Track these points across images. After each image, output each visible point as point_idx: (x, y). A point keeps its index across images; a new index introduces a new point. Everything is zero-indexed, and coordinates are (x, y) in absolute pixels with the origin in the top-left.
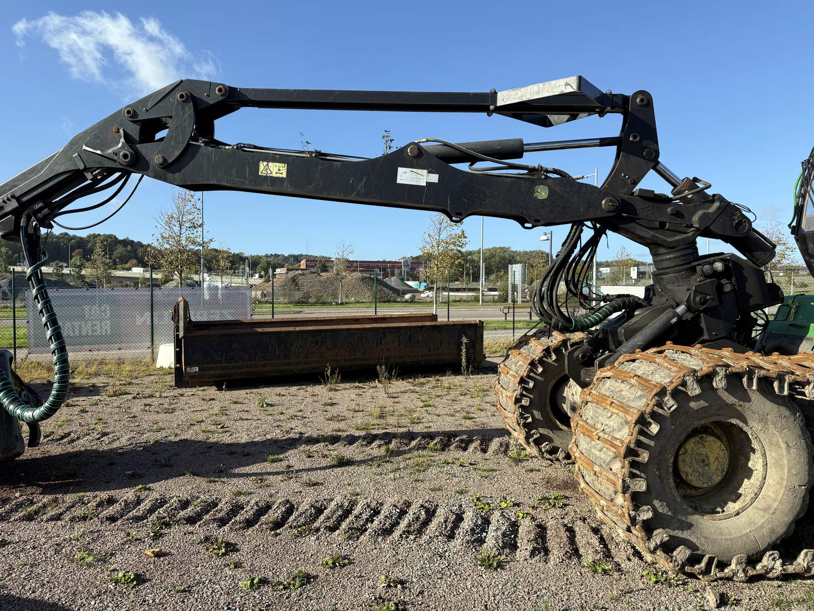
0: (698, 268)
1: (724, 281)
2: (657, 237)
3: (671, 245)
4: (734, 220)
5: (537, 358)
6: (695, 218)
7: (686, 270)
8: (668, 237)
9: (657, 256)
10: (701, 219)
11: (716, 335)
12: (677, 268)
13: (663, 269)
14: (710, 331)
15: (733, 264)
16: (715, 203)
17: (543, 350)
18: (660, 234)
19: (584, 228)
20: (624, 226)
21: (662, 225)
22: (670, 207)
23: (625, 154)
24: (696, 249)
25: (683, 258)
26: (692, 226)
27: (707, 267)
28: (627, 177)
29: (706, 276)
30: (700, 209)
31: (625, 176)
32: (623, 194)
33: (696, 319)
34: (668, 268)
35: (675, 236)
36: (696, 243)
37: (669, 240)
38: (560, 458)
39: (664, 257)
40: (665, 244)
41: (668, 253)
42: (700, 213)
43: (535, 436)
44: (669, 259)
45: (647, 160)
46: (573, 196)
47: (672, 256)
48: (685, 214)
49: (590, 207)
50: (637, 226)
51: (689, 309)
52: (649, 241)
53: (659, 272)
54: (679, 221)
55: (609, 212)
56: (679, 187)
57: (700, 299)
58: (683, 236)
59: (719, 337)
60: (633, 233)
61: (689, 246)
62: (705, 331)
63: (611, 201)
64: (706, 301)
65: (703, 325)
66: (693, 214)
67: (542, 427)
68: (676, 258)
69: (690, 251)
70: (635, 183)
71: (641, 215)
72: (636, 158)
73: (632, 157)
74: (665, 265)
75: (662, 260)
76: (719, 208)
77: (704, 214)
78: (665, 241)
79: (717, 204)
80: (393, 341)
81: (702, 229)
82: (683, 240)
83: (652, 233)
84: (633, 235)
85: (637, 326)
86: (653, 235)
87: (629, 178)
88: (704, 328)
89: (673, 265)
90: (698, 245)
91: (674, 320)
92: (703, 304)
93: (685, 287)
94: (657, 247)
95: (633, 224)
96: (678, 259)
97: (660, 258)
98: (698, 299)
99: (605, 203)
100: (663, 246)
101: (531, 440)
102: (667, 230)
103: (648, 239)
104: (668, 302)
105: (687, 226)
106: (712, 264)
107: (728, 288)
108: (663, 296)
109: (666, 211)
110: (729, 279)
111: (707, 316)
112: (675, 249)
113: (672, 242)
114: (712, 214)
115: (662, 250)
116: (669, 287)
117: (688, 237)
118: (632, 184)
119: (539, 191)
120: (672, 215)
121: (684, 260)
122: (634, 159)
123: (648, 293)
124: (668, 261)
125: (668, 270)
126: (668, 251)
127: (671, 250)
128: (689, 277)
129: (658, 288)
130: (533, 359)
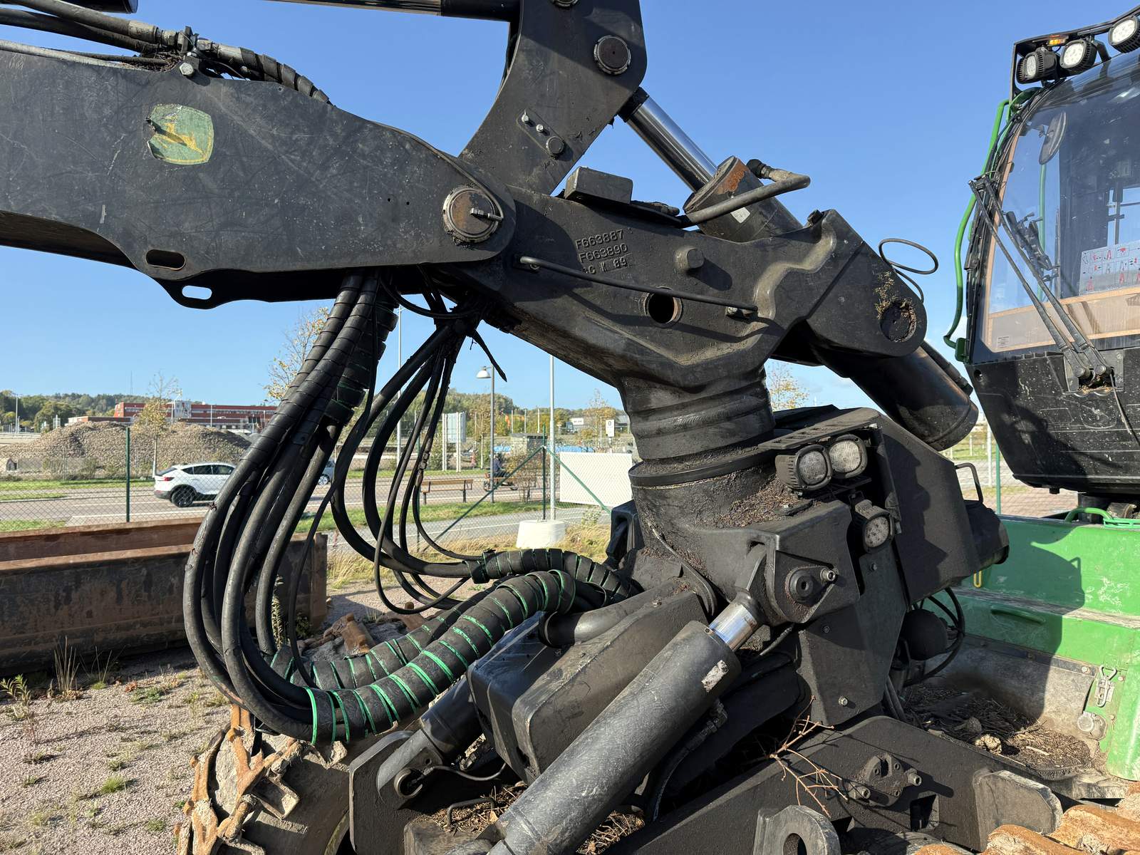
0: (782, 462)
1: (865, 508)
2: (643, 350)
3: (690, 381)
4: (877, 299)
5: (277, 765)
6: (763, 291)
7: (741, 466)
8: (678, 352)
9: (646, 419)
10: (784, 291)
11: (850, 705)
12: (711, 461)
13: (664, 461)
14: (829, 692)
15: (888, 448)
16: (822, 242)
18: (653, 340)
19: (400, 311)
20: (531, 306)
21: (660, 307)
22: (682, 245)
23: (531, 43)
24: (765, 393)
25: (728, 425)
26: (752, 316)
27: (812, 460)
28: (539, 128)
29: (813, 494)
30: (776, 259)
31: (531, 123)
32: (524, 185)
33: (786, 653)
34: (680, 459)
35: (702, 347)
36: (763, 375)
37: (685, 360)
39: (666, 422)
40: (671, 375)
41: (682, 407)
42: (776, 272)
44: (685, 427)
45: (606, 74)
46: (324, 167)
47: (691, 417)
48: (731, 272)
49: (395, 220)
50: (574, 306)
51: (761, 613)
52: (617, 365)
53: (651, 471)
54: (712, 294)
55: (471, 244)
56: (706, 188)
57: (802, 585)
58: (727, 349)
59: (857, 711)
60: (565, 335)
61: (744, 384)
62: (815, 695)
63: (476, 201)
64: (819, 589)
65: (807, 671)
66: (755, 275)
68: (707, 423)
69: (749, 401)
70: (566, 155)
71: (589, 269)
72: (569, 63)
73: (555, 56)
74: (673, 447)
75: (660, 432)
76: (834, 258)
77: (791, 274)
78: (670, 365)
79: (827, 244)
80: (103, 593)
81: (786, 326)
82: (728, 360)
83: (626, 334)
84: (566, 343)
85: (578, 694)
86: (630, 343)
87: (545, 132)
88: (813, 684)
89: (697, 447)
90: (769, 383)
91: (715, 675)
92: (812, 600)
93: (741, 535)
94: (641, 383)
95: (562, 302)
96: (712, 430)
97: (653, 424)
98: (792, 582)
99: (454, 206)
100: (665, 383)
102: (676, 325)
103: (612, 354)
104: (684, 582)
105: (737, 317)
106: (825, 446)
107: (878, 533)
108: (666, 553)
109: (673, 259)
110: (878, 501)
111: (818, 638)
112: (703, 395)
113: (691, 369)
114: (816, 275)
115: (660, 398)
116: (685, 525)
117: (742, 354)
118: (558, 156)
119: (170, 127)
120: (691, 272)
121: (732, 433)
122: (561, 67)
123: (621, 530)
124: (682, 434)
125: (681, 466)
126: (680, 402)
127: (688, 398)
128: (750, 491)
129: (649, 524)
130: (264, 770)
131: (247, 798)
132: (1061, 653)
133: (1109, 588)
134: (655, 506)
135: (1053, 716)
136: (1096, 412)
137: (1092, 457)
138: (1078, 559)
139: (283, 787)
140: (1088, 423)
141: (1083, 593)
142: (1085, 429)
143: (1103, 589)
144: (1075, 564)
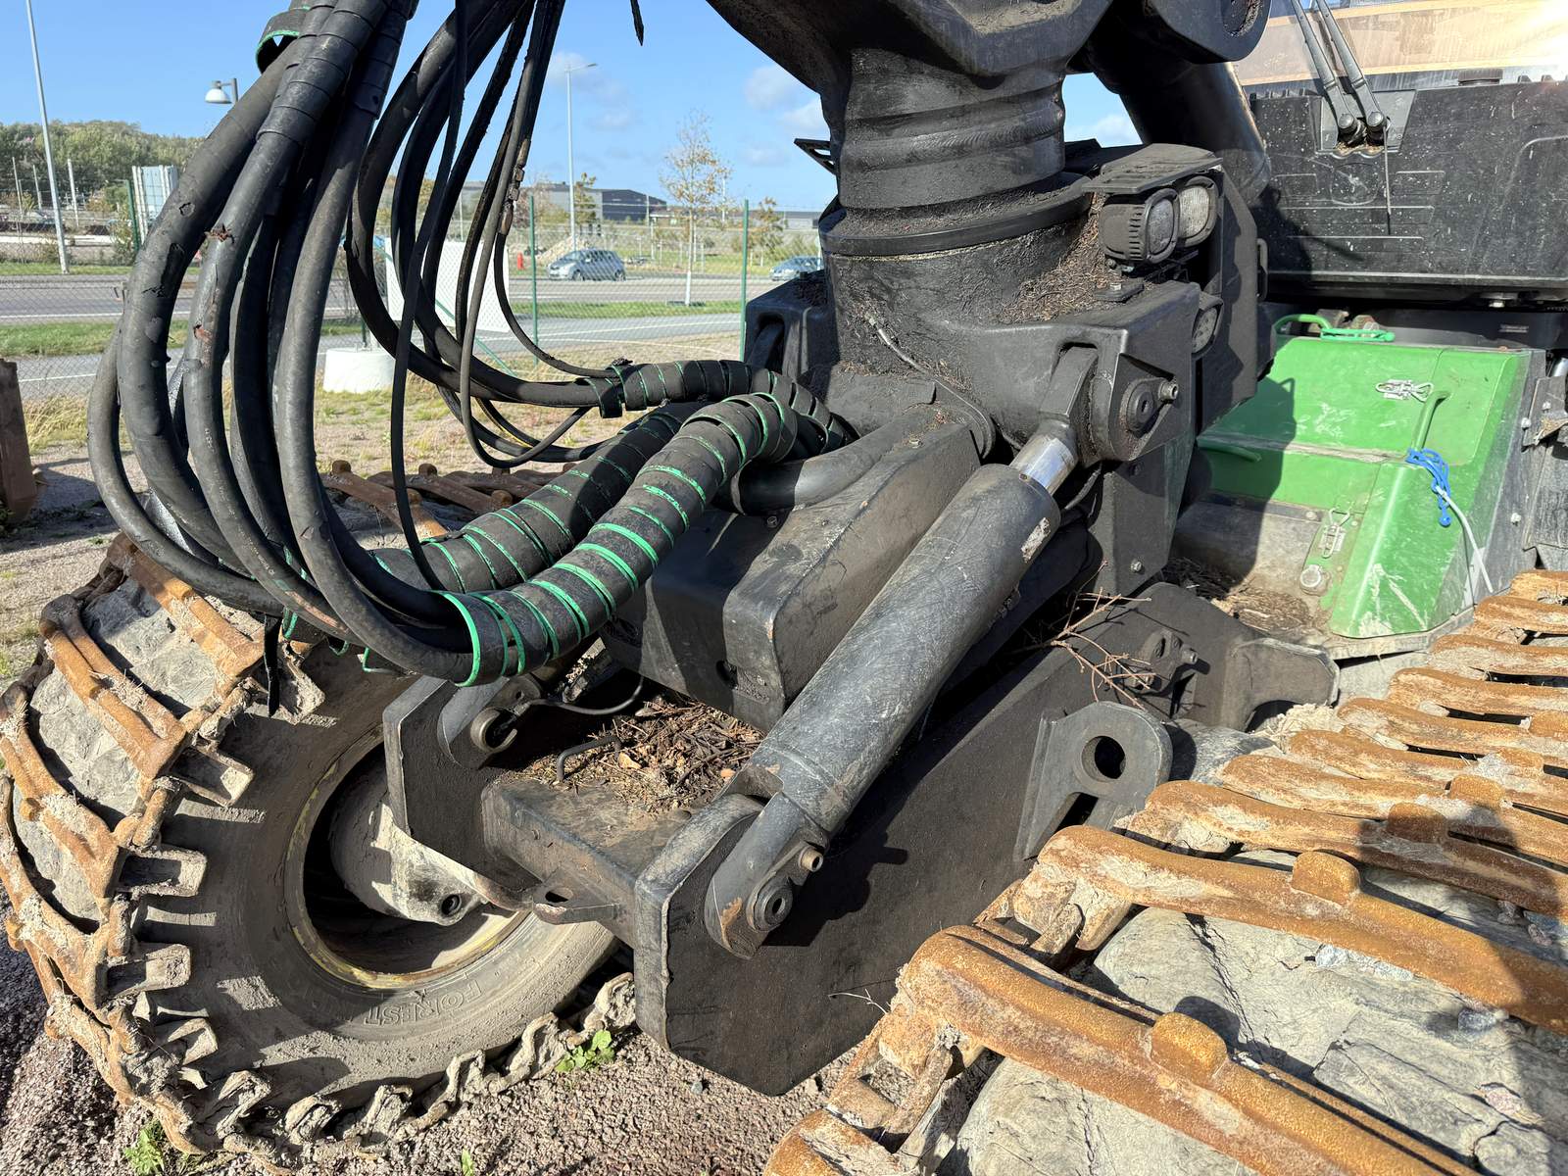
5: (209, 727)
8: (972, 7)
11: (1142, 570)
12: (991, 213)
13: (908, 212)
17: (243, 675)
25: (1025, 152)
27: (1162, 214)
29: (1148, 270)
34: (939, 209)
38: (382, 1128)
39: (921, 140)
41: (961, 113)
43: (246, 1102)
44: (961, 151)
53: (887, 231)
57: (1142, 404)
62: (1107, 560)
64: (1155, 411)
67: (280, 1036)
68: (998, 145)
74: (927, 188)
75: (910, 161)
85: (834, 579)
88: (1107, 547)
92: (1146, 427)
93: (1046, 334)
96: (1001, 159)
98: (1130, 403)
101: (224, 1126)
104: (938, 411)
106: (1177, 192)
107: (1205, 332)
112: (999, 93)
116: (944, 322)
121: (1028, 166)
123: (770, 336)
124: (953, 163)
125: (940, 221)
126: (961, 103)
127: (977, 96)
128: (1045, 263)
129: (872, 321)
130: (187, 736)
131: (164, 783)
132: (1279, 496)
133: (1329, 416)
134: (889, 291)
135: (1266, 572)
136: (1354, 180)
137: (1329, 245)
138: (1292, 381)
139: (223, 759)
140: (1338, 196)
141: (1295, 423)
142: (1332, 204)
143: (1321, 418)
144: (1287, 387)
